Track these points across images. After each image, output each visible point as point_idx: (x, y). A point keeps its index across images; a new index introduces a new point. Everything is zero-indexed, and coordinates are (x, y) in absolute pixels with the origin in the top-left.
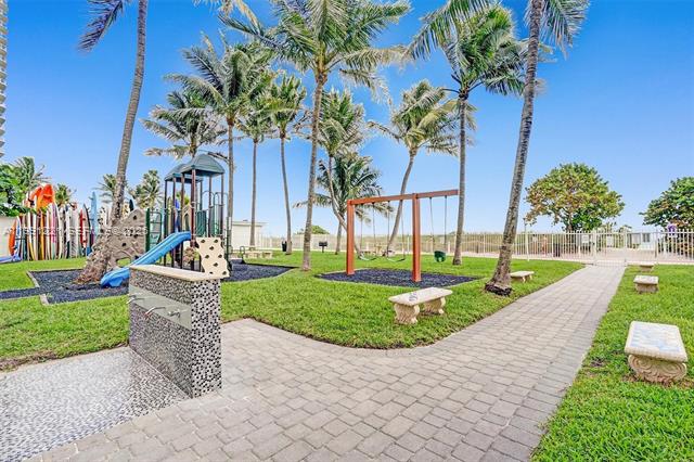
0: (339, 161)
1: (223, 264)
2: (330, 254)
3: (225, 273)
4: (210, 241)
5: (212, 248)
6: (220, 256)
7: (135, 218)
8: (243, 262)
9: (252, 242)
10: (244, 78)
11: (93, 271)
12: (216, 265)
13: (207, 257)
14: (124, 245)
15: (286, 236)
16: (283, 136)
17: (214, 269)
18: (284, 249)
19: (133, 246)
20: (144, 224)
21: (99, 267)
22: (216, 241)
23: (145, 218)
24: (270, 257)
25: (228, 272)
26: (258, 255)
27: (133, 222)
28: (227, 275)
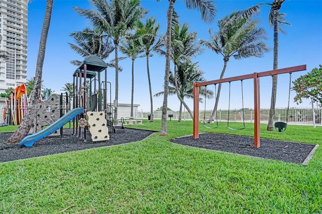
0: (180, 67)
1: (106, 130)
2: (175, 122)
3: (106, 137)
4: (97, 114)
5: (98, 119)
6: (104, 125)
7: (52, 99)
8: (123, 128)
9: (132, 115)
10: (123, 14)
11: (19, 134)
12: (100, 131)
13: (94, 125)
14: (46, 117)
15: (150, 111)
16: (147, 54)
17: (98, 134)
18: (149, 119)
19: (52, 117)
20: (59, 103)
21: (23, 132)
22: (101, 114)
23: (59, 100)
24: (141, 124)
25: (108, 136)
26: (134, 122)
27: (51, 102)
28: (108, 138)
